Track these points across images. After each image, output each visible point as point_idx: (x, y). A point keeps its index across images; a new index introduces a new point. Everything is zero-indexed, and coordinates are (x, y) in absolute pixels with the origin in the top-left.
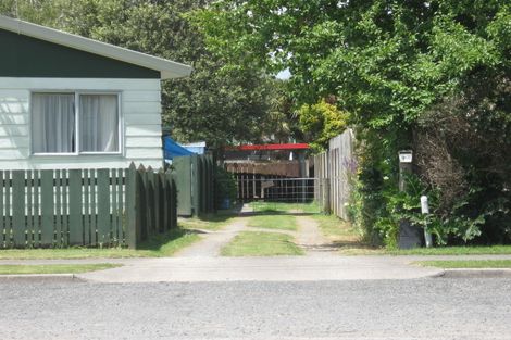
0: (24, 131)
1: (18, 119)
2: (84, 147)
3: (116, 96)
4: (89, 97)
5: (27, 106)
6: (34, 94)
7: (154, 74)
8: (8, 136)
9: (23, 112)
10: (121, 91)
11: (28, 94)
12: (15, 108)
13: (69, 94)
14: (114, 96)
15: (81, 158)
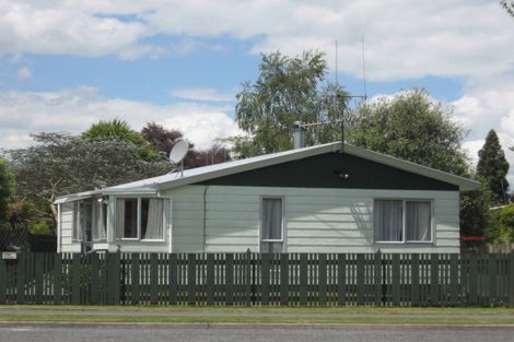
0: (369, 226)
1: (366, 218)
2: (408, 238)
3: (430, 203)
4: (412, 203)
5: (371, 209)
6: (377, 201)
7: (454, 188)
8: (359, 229)
9: (369, 213)
10: (433, 199)
11: (372, 200)
12: (363, 210)
13: (398, 201)
14: (428, 202)
15: (406, 245)
